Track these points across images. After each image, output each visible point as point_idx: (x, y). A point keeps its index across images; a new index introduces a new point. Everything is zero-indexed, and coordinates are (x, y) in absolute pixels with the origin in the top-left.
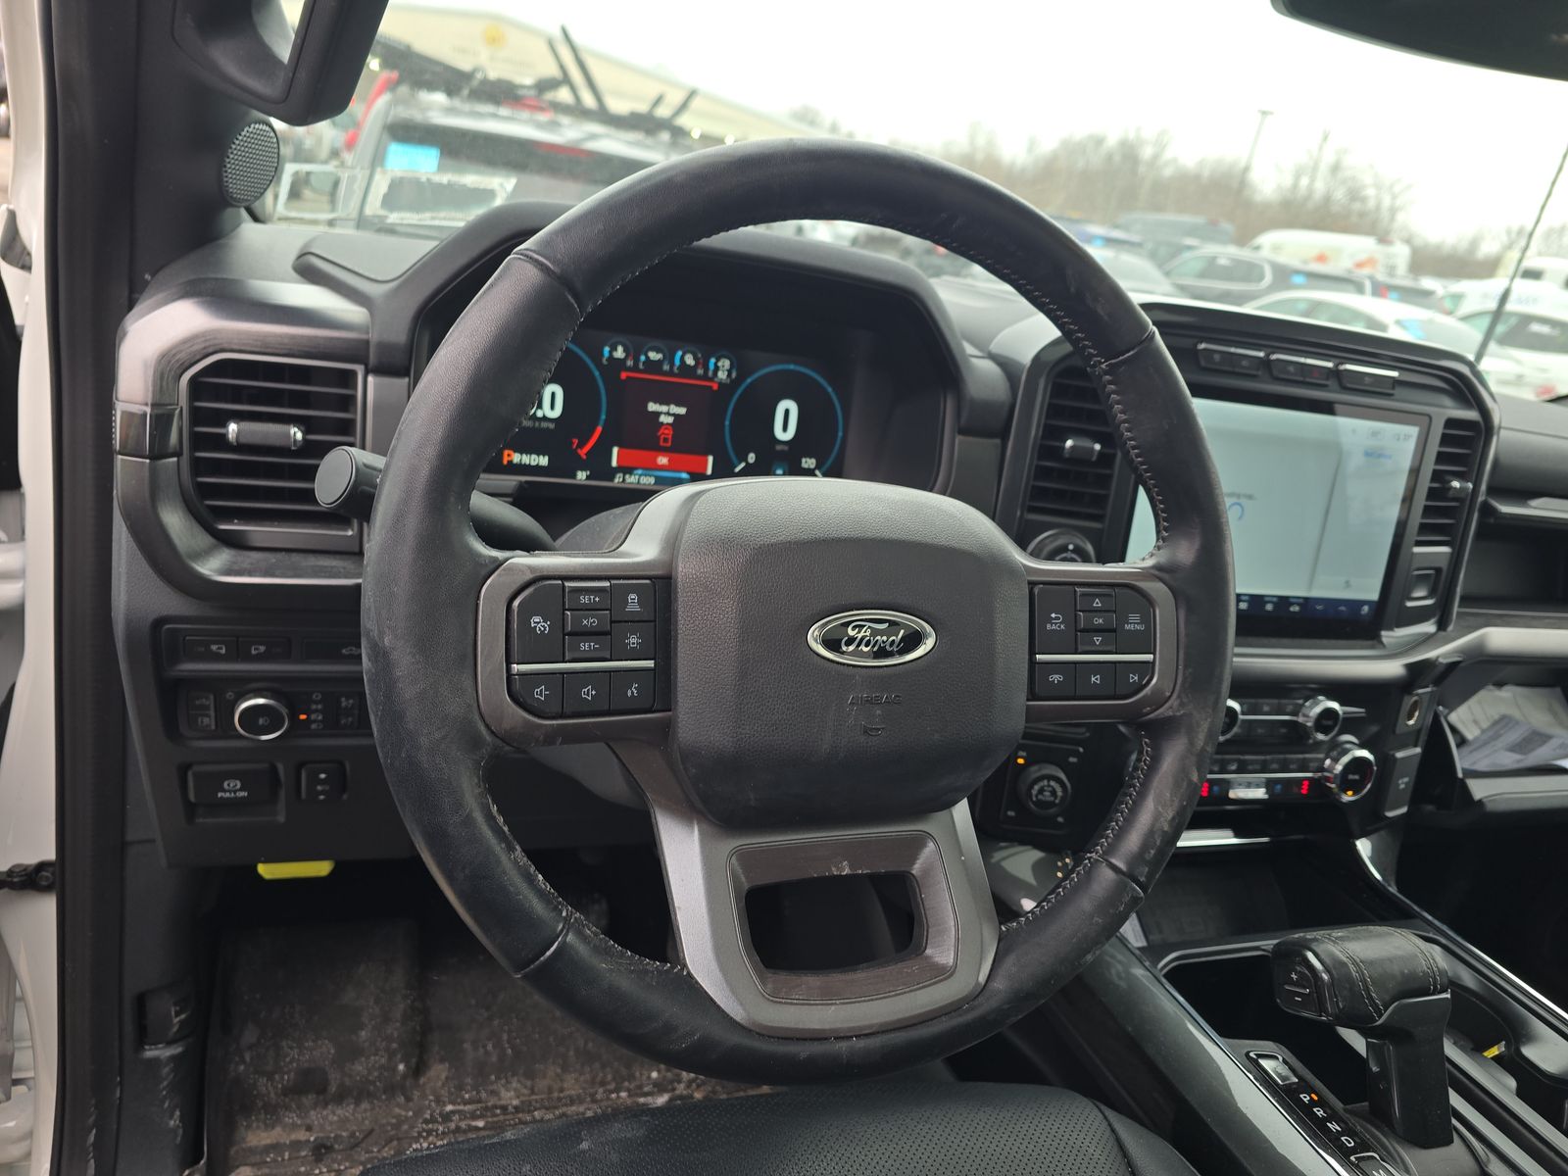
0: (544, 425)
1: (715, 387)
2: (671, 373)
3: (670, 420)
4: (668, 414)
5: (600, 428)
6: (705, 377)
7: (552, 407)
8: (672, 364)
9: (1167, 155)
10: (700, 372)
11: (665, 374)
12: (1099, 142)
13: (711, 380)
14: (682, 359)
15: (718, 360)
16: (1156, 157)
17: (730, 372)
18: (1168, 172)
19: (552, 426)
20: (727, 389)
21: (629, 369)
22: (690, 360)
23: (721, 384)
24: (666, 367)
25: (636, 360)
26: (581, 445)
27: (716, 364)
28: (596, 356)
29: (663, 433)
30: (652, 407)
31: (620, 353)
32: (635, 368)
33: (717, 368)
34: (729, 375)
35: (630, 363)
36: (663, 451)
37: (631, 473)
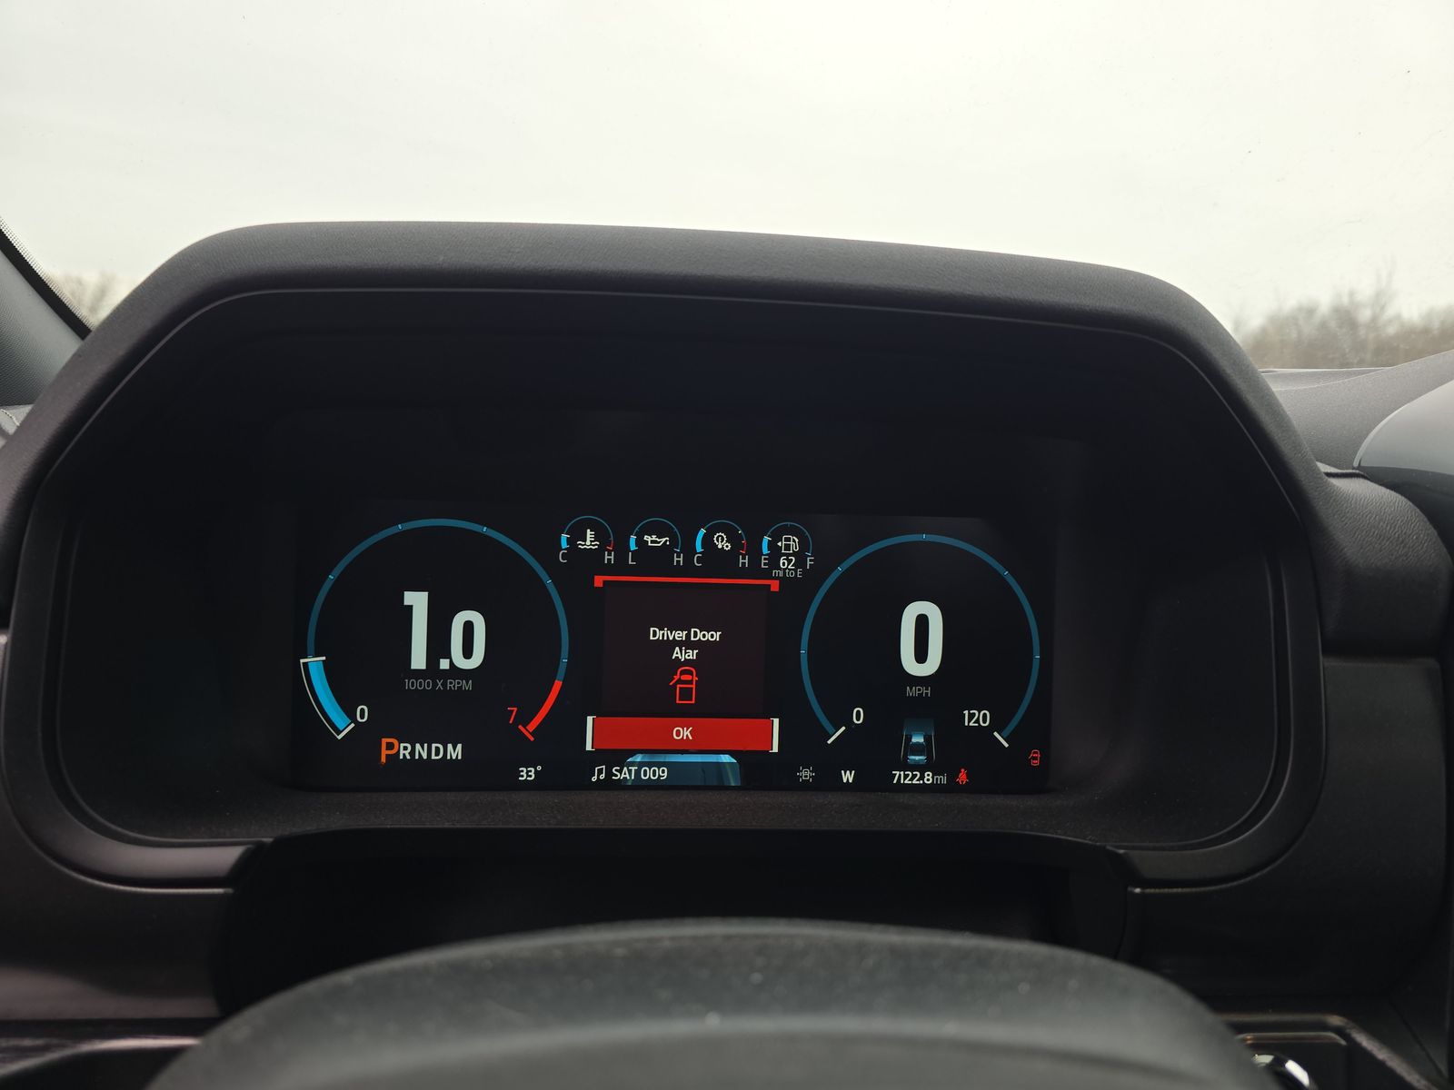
0: (453, 684)
1: (775, 586)
2: (688, 569)
3: (692, 655)
4: (688, 644)
5: (558, 684)
6: (754, 570)
7: (468, 652)
8: (689, 550)
9: (1390, 312)
10: (744, 561)
11: (678, 571)
12: (1310, 312)
13: (767, 574)
14: (708, 541)
15: (776, 537)
16: (1374, 319)
17: (800, 557)
18: (1391, 330)
19: (468, 685)
20: (798, 590)
21: (608, 570)
22: (723, 544)
23: (784, 581)
24: (678, 559)
25: (622, 549)
26: (525, 718)
27: (772, 545)
28: (546, 551)
29: (680, 681)
30: (657, 634)
31: (589, 541)
32: (620, 566)
33: (775, 553)
34: (800, 563)
35: (609, 558)
36: (684, 714)
37: (622, 764)
